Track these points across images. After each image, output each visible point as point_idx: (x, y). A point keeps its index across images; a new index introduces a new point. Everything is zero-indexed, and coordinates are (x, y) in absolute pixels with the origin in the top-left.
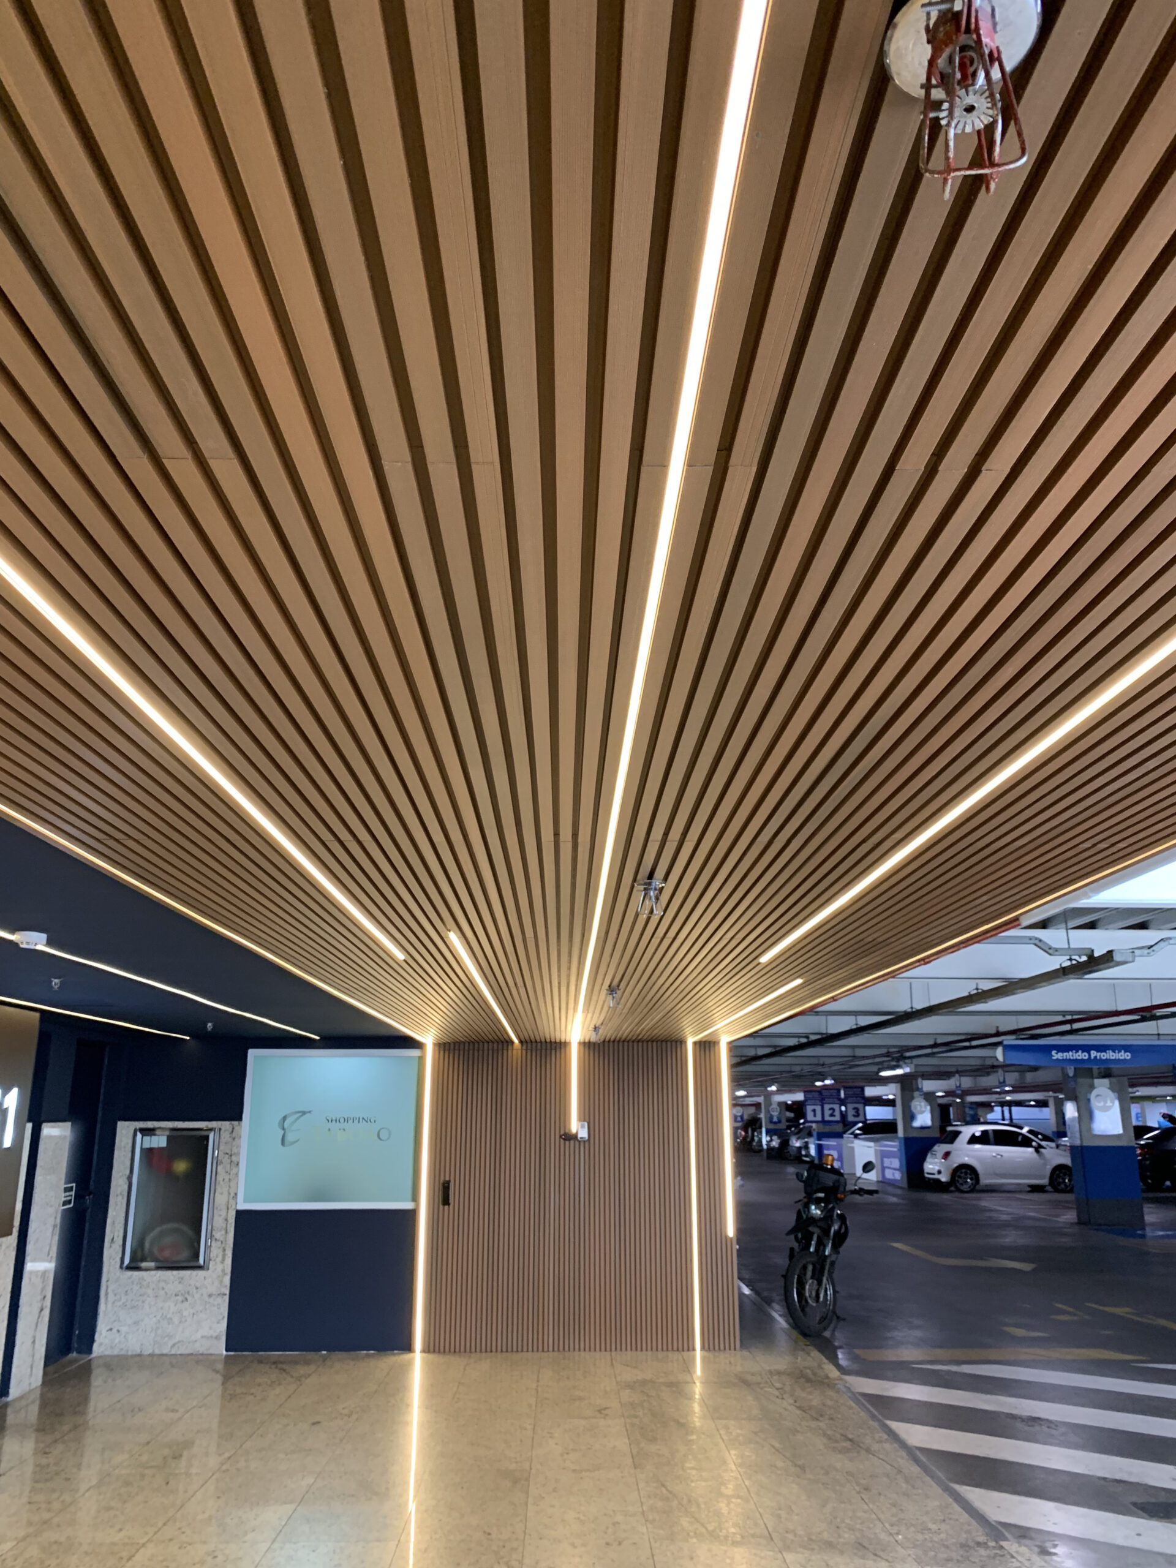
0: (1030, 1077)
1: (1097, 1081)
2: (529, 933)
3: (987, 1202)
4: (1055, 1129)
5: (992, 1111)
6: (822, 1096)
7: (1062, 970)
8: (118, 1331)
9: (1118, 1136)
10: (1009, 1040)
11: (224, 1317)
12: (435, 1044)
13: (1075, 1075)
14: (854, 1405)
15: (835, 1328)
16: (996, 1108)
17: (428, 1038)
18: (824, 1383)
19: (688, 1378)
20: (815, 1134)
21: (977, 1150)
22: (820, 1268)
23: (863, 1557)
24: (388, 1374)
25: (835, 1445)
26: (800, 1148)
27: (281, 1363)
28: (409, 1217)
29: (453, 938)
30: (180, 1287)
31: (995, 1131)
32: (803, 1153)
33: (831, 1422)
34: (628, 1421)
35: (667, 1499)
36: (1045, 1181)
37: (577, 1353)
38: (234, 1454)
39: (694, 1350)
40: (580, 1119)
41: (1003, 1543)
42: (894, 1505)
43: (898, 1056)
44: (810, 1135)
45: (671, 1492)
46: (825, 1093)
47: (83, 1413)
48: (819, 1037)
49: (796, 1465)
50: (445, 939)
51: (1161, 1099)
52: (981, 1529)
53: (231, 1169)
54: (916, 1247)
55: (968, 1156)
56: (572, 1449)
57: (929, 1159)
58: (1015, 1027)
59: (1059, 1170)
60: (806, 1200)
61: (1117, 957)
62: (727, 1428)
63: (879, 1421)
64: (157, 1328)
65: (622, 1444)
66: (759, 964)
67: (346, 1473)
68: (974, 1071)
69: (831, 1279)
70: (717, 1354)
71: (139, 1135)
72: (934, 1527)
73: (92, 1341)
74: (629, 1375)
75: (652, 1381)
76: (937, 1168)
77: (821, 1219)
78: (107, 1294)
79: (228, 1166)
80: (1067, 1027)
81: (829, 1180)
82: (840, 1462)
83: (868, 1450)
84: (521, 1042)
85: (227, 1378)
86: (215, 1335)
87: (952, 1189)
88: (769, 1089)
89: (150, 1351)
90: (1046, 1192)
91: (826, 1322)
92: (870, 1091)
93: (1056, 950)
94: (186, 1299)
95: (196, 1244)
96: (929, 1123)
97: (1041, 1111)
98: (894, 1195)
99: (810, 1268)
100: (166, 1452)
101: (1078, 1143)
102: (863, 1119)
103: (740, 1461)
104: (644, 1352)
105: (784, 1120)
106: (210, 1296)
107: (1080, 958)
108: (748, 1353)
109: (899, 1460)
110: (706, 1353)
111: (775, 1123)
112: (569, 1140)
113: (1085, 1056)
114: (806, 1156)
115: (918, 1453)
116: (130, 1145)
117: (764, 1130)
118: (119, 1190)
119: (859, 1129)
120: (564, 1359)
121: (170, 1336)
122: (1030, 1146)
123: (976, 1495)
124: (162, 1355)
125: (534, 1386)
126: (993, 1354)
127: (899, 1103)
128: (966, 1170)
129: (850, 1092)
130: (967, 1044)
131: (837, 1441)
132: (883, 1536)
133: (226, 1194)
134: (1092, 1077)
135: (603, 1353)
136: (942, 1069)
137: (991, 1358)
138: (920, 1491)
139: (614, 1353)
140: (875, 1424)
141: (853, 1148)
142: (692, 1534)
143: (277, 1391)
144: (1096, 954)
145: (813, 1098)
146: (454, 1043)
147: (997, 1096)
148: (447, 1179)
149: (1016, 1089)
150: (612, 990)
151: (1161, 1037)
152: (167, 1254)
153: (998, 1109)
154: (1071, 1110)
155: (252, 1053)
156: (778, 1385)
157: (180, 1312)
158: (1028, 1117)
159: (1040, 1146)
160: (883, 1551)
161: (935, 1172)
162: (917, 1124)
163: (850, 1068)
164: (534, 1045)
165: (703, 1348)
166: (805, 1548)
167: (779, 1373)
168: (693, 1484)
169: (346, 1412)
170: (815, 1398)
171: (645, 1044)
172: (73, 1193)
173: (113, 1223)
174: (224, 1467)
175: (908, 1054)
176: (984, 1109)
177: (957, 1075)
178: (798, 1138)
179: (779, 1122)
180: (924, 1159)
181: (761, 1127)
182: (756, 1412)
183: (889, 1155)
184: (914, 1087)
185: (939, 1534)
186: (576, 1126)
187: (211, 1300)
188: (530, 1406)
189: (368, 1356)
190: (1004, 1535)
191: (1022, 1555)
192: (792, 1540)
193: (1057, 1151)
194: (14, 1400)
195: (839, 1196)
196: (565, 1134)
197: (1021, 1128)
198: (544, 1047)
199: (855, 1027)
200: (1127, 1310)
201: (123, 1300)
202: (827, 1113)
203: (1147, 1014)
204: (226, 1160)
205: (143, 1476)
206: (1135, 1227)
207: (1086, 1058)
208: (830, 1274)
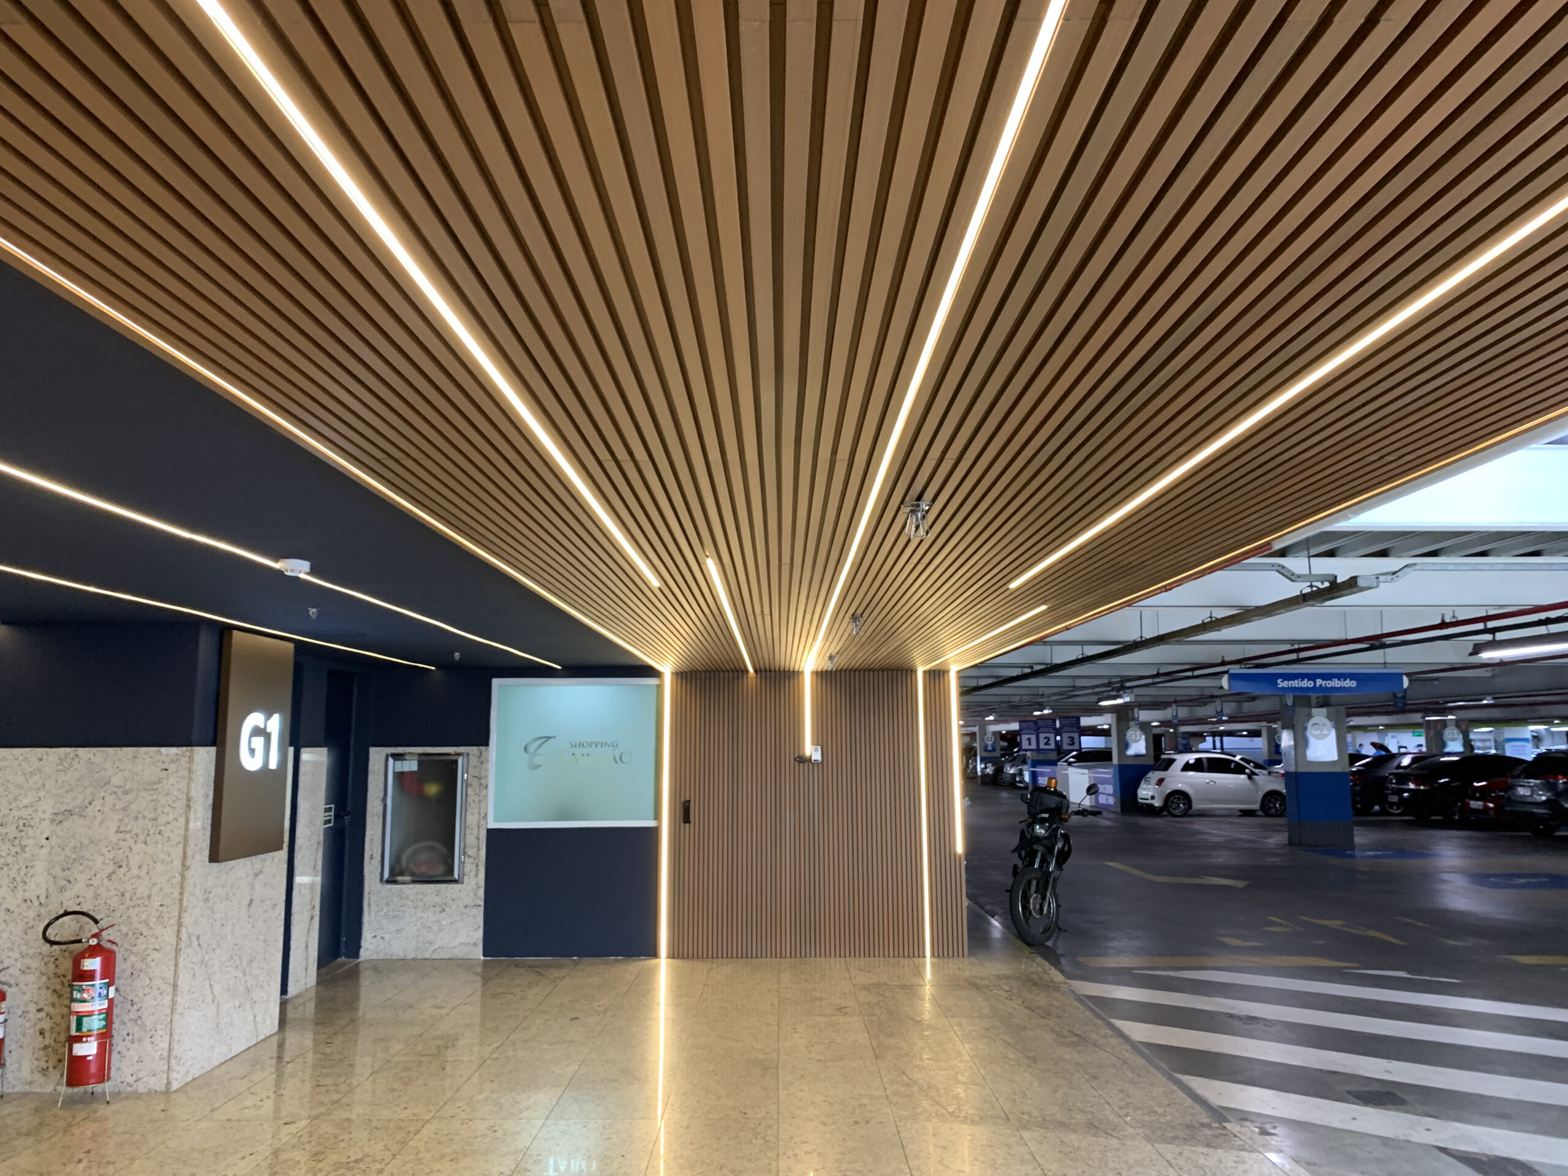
0: (1247, 707)
1: (1315, 711)
2: (786, 559)
3: (1199, 825)
4: (1267, 758)
5: (1205, 741)
6: (1038, 726)
7: (1302, 597)
8: (382, 938)
9: (1333, 762)
10: (1235, 669)
11: (479, 927)
12: (672, 673)
13: (1294, 705)
14: (1079, 1005)
15: (1057, 938)
16: (1208, 738)
17: (667, 667)
18: (1050, 987)
19: (921, 982)
20: (1029, 761)
21: (1191, 777)
22: (1045, 883)
23: (1095, 1135)
24: (637, 977)
25: (1063, 1040)
26: (1014, 775)
27: (537, 967)
28: (651, 834)
29: (711, 565)
30: (437, 899)
31: (1209, 759)
32: (1018, 779)
33: (1058, 1020)
34: (866, 1018)
35: (909, 1085)
36: (1256, 806)
37: (813, 959)
38: (502, 1044)
39: (924, 956)
40: (813, 744)
41: (1225, 1124)
42: (1121, 1091)
43: (1118, 686)
44: (1024, 762)
45: (911, 1080)
46: (1040, 723)
47: (356, 1009)
48: (1044, 667)
49: (1027, 1057)
50: (702, 566)
51: (1373, 728)
52: (1205, 1113)
53: (480, 792)
54: (1134, 866)
55: (1182, 783)
56: (816, 1043)
57: (1143, 785)
58: (1241, 657)
59: (1271, 795)
60: (1030, 820)
61: (1361, 583)
62: (960, 1025)
63: (1103, 1019)
64: (418, 936)
65: (862, 1038)
66: (1008, 589)
67: (607, 1062)
68: (1190, 701)
69: (1055, 894)
70: (946, 960)
71: (391, 760)
72: (1160, 1110)
73: (358, 947)
74: (863, 978)
75: (885, 984)
76: (1150, 794)
77: (1045, 838)
78: (369, 905)
79: (477, 789)
80: (1293, 656)
81: (1052, 802)
82: (1067, 1053)
83: (1095, 1044)
84: (756, 671)
85: (486, 981)
86: (472, 942)
87: (1165, 813)
88: (987, 719)
89: (413, 956)
90: (1257, 816)
91: (1048, 934)
92: (1085, 721)
93: (1299, 576)
94: (444, 910)
95: (449, 860)
96: (1143, 751)
97: (1252, 741)
98: (1108, 819)
99: (1034, 883)
100: (439, 1042)
101: (1292, 769)
102: (1078, 748)
103: (974, 1053)
104: (877, 958)
105: (998, 749)
106: (466, 907)
107: (1323, 584)
108: (976, 960)
109: (1124, 1052)
110: (936, 960)
111: (989, 751)
112: (804, 762)
113: (1310, 684)
114: (1020, 782)
115: (1141, 1046)
116: (383, 769)
117: (978, 758)
118: (375, 810)
119: (1073, 757)
120: (801, 964)
121: (431, 943)
122: (1243, 773)
123: (1198, 1084)
124: (425, 959)
125: (775, 987)
126: (1208, 961)
127: (1114, 732)
128: (1179, 797)
129: (1066, 722)
130: (1189, 674)
131: (1064, 1037)
132: (1112, 1118)
133: (477, 814)
134: (1310, 706)
135: (838, 959)
136: (1160, 700)
137: (1209, 965)
138: (1145, 1080)
139: (848, 959)
140: (1100, 1022)
141: (1067, 775)
142: (933, 1115)
143: (535, 991)
144: (1339, 581)
145: (1029, 728)
146: (691, 672)
147: (1211, 726)
148: (688, 799)
149: (1233, 719)
150: (854, 617)
151: (1388, 666)
152: (423, 869)
153: (1209, 739)
154: (1286, 740)
155: (496, 682)
156: (1006, 988)
157: (439, 921)
158: (1238, 746)
159: (1254, 773)
160: (1114, 1130)
161: (1149, 797)
162: (1131, 752)
163: (1069, 698)
164: (768, 674)
165: (933, 955)
166: (1040, 1127)
167: (1006, 977)
168: (932, 1073)
169: (601, 1009)
170: (1042, 999)
171: (876, 673)
172: (332, 813)
173: (372, 840)
174: (494, 1056)
175: (1128, 684)
176: (1198, 739)
177: (1174, 705)
178: (1012, 766)
179: (994, 750)
180: (1138, 785)
181: (975, 755)
182: (986, 1011)
183: (1105, 782)
184: (1130, 717)
185: (1165, 1116)
186: (811, 750)
187: (467, 911)
188: (772, 1005)
189: (617, 961)
190: (1226, 1118)
191: (1245, 1134)
192: (1028, 1121)
193: (1270, 777)
194: (294, 998)
195: (1063, 816)
196: (799, 757)
197: (1235, 756)
198: (778, 676)
199: (1081, 656)
200: (1340, 922)
201: (385, 911)
202: (1042, 741)
203: (1377, 643)
204: (475, 782)
205: (420, 1063)
206: (1346, 847)
207: (1312, 686)
208: (1054, 888)
